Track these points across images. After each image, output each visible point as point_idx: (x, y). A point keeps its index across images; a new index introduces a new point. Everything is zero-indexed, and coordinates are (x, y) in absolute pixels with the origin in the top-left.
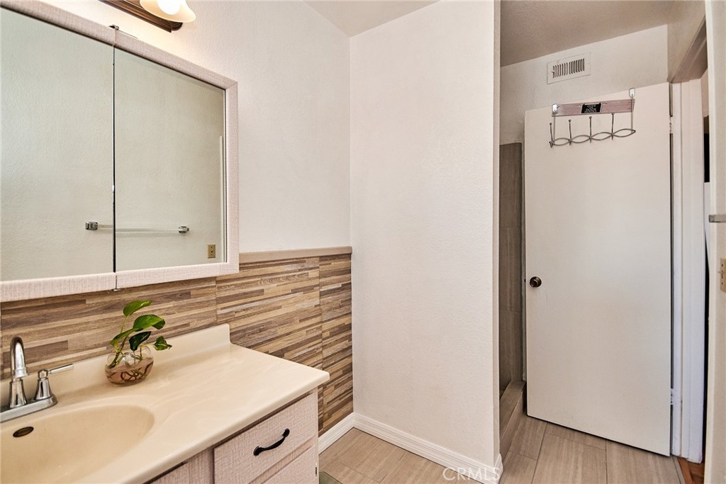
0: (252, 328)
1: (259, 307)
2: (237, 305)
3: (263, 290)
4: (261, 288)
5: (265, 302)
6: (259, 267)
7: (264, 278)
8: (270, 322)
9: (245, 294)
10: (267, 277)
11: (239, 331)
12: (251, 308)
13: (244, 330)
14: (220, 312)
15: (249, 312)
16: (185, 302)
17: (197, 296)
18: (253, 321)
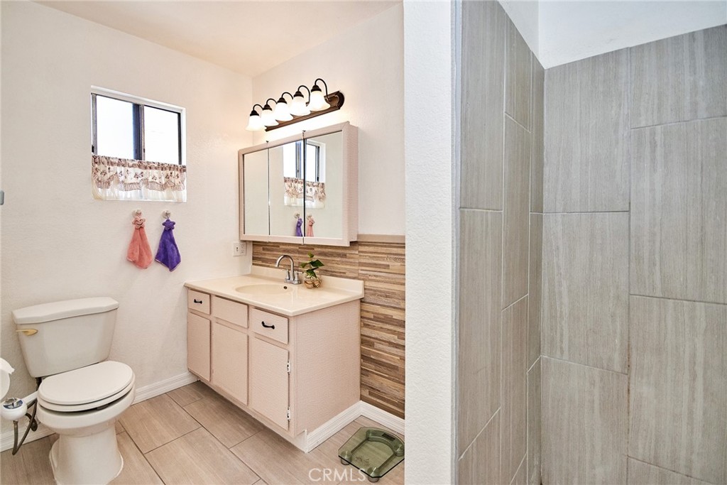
0: (381, 291)
1: (386, 277)
2: (370, 271)
3: (389, 266)
4: (388, 263)
5: (390, 275)
6: (385, 246)
7: (389, 256)
8: (393, 293)
9: (375, 264)
10: (392, 256)
11: (371, 290)
12: (380, 276)
13: (375, 291)
14: (360, 272)
15: (378, 279)
16: (344, 259)
17: (349, 258)
18: (381, 286)
